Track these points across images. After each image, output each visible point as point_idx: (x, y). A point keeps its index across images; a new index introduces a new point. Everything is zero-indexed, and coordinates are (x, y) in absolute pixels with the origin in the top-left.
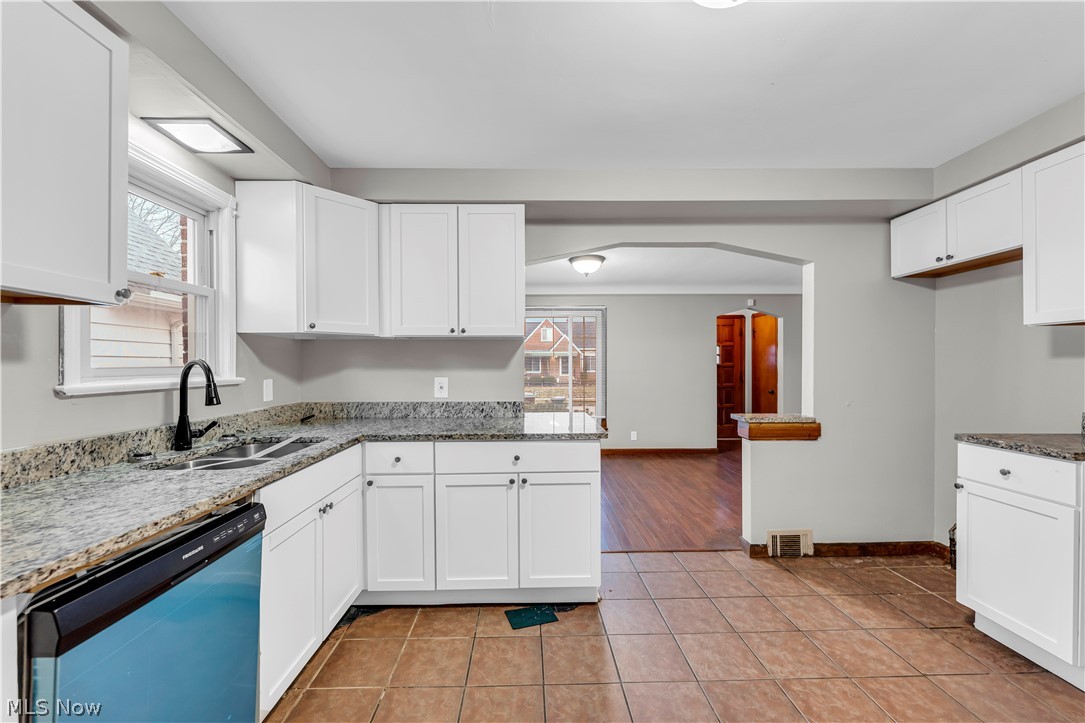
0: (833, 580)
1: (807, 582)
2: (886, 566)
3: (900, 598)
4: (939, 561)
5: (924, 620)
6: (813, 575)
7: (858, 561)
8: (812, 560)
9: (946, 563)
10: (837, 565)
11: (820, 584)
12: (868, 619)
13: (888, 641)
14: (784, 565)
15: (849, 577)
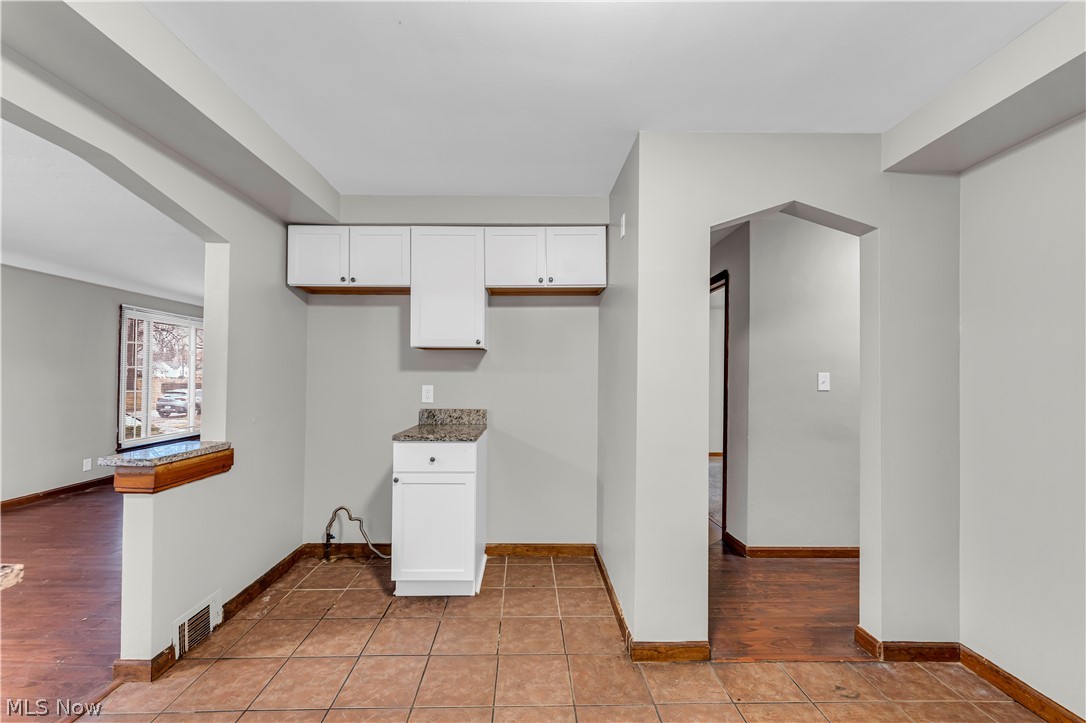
0: (276, 634)
1: (259, 654)
2: (292, 587)
3: (339, 608)
4: (315, 560)
5: (372, 614)
6: (252, 643)
7: (267, 599)
8: (227, 628)
9: (320, 559)
10: (256, 615)
11: (272, 647)
12: (349, 646)
13: (383, 651)
14: (206, 656)
15: (284, 620)
